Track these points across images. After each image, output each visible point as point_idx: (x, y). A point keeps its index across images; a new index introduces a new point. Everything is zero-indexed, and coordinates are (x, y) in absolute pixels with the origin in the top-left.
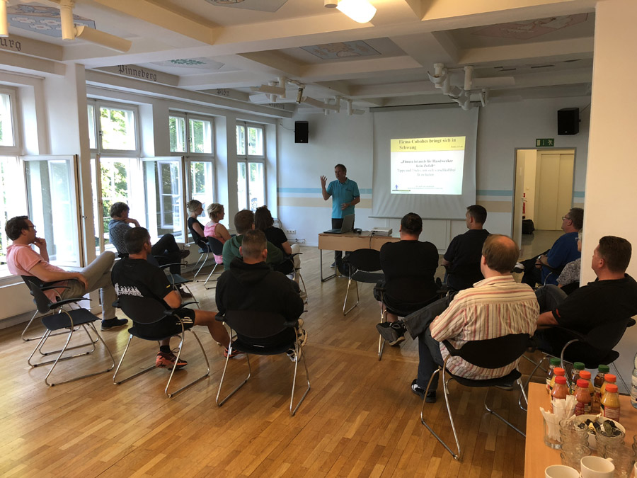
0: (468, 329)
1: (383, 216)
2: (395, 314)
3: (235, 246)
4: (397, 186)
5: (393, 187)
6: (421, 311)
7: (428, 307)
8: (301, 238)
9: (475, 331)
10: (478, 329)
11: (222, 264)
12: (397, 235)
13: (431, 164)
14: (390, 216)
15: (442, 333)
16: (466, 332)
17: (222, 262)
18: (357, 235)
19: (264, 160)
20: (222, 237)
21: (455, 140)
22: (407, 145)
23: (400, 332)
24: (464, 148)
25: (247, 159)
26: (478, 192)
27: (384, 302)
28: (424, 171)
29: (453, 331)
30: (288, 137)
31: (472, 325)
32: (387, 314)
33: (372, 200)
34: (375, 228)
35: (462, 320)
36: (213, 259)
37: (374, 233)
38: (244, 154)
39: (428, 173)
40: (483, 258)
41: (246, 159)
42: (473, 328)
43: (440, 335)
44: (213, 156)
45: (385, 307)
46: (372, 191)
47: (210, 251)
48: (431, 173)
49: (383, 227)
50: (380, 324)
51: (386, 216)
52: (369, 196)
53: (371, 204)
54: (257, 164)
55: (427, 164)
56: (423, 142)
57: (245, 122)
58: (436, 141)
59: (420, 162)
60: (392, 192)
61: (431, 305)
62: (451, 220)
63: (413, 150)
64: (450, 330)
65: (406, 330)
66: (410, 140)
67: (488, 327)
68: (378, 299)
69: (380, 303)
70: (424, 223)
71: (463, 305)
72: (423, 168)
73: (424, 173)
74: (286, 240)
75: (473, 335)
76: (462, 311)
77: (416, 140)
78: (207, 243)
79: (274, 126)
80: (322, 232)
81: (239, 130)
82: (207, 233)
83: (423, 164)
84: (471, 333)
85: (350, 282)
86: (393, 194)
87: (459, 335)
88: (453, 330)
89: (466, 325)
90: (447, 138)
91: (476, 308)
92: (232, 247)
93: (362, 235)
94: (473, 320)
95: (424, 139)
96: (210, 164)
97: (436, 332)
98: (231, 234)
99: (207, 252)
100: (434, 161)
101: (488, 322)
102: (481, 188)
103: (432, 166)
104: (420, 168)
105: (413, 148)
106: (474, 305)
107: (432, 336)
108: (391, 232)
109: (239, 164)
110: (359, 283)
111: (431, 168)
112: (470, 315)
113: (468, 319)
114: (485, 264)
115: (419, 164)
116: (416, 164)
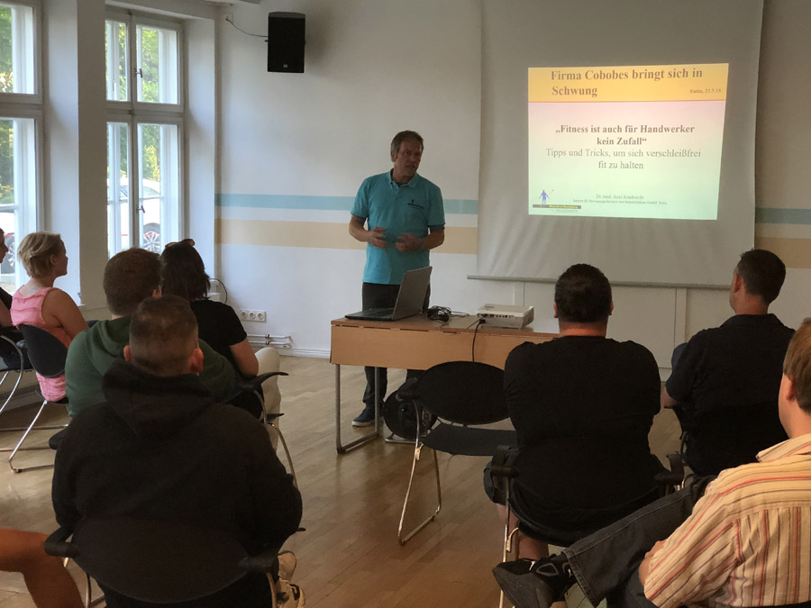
0: (745, 574)
1: (508, 275)
2: (542, 539)
3: (102, 348)
4: (544, 194)
5: (534, 197)
6: (616, 527)
7: (632, 519)
8: (280, 333)
9: (763, 580)
10: (770, 576)
11: (64, 400)
12: (548, 326)
13: (635, 136)
14: (525, 276)
15: (675, 585)
16: (738, 584)
17: (63, 394)
18: (438, 324)
19: (181, 117)
20: (61, 326)
21: (699, 74)
22: (572, 84)
23: (558, 585)
24: (724, 95)
25: (134, 113)
26: (760, 215)
27: (513, 507)
28: (616, 154)
29: (704, 581)
30: (250, 57)
31: (754, 563)
32: (518, 540)
33: (478, 229)
34: (487, 307)
35: (727, 551)
36: (37, 388)
37: (483, 320)
38: (125, 99)
39: (626, 160)
40: (786, 384)
41: (131, 112)
42: (758, 571)
43: (667, 593)
44: (39, 101)
45: (514, 519)
46: (476, 207)
47: (28, 367)
48: (636, 160)
49: (508, 303)
50: (502, 565)
51: (516, 276)
52: (470, 221)
53: (475, 243)
54: (161, 128)
55: (626, 136)
56: (614, 76)
57: (130, 12)
58: (650, 75)
59: (605, 130)
60: (532, 211)
61: (641, 512)
62: (689, 288)
63: (589, 97)
64: (697, 577)
65: (572, 581)
66: (581, 70)
67: (798, 569)
68: (496, 497)
69: (502, 510)
70: (617, 296)
71: (730, 508)
72: (616, 148)
73: (617, 160)
74: (241, 335)
75: (757, 591)
76: (729, 527)
77: (597, 70)
78: (20, 344)
79: (210, 23)
80: (341, 316)
81: (114, 34)
82: (18, 316)
83: (614, 136)
84: (752, 587)
85: (417, 452)
86: (533, 217)
87: (720, 592)
88: (703, 577)
89: (738, 563)
90: (679, 68)
91: (766, 516)
92: (95, 350)
93: (453, 325)
94: (759, 549)
95: (619, 69)
96: (30, 125)
97: (659, 584)
98: (88, 318)
99: (17, 368)
100: (644, 129)
101: (798, 557)
102: (768, 204)
103: (639, 141)
104: (606, 148)
105: (588, 91)
106: (759, 510)
107: (648, 595)
108: (529, 317)
109: (110, 127)
110: (444, 456)
111: (636, 148)
112: (749, 536)
113: (745, 547)
114: (791, 398)
115: (603, 136)
116: (596, 135)
